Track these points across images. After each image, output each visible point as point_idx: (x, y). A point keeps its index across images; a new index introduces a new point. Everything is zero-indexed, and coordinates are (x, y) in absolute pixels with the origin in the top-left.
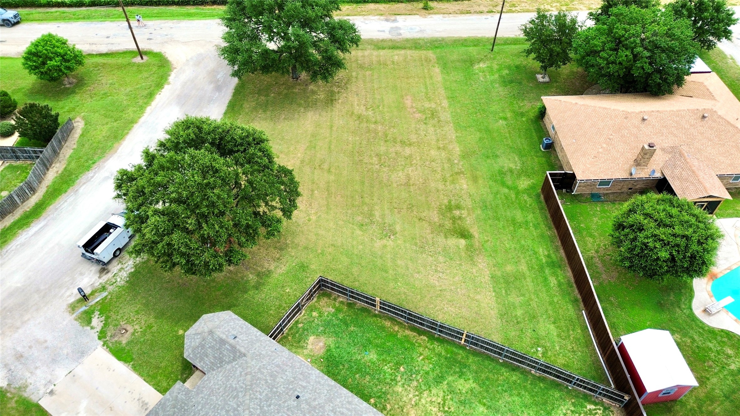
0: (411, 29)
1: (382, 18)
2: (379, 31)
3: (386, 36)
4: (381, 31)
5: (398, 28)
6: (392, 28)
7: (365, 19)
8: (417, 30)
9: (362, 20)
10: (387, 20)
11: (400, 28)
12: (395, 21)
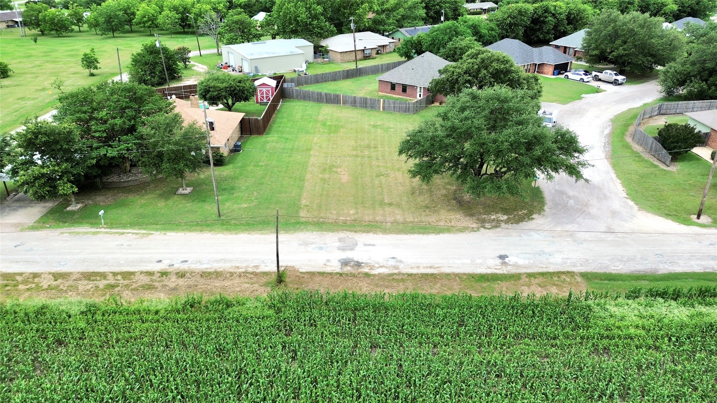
0: (321, 248)
1: (366, 270)
2: (374, 245)
3: (362, 238)
4: (370, 245)
5: (342, 249)
6: (352, 249)
7: (396, 267)
8: (313, 246)
9: (401, 266)
10: (358, 264)
11: (339, 249)
12: (345, 263)
